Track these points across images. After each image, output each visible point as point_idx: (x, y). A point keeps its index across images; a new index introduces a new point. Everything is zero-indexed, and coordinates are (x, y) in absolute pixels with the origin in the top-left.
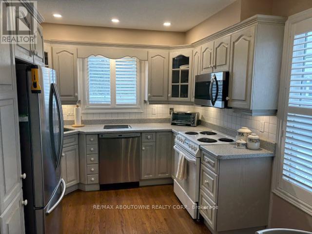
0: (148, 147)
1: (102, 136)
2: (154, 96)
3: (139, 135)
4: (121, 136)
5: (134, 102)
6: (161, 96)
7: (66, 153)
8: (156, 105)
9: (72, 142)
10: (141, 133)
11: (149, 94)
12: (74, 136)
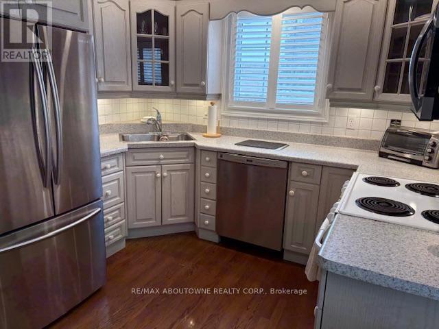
0: (302, 193)
1: (221, 156)
2: (341, 89)
3: (284, 165)
4: (251, 161)
5: (311, 100)
6: (359, 90)
7: (172, 173)
8: (358, 111)
9: (184, 158)
10: (288, 162)
11: (330, 85)
12: (187, 149)
